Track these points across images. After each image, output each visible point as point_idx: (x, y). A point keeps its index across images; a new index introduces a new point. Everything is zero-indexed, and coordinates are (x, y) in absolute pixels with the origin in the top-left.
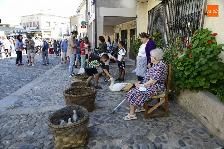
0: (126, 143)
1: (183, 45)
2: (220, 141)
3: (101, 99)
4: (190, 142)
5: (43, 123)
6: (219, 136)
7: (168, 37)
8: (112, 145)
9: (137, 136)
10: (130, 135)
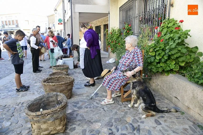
0: (104, 126)
1: (152, 35)
2: (190, 117)
3: (80, 87)
4: (165, 120)
5: (21, 112)
6: (189, 113)
7: (138, 29)
8: (91, 129)
9: (115, 119)
10: (108, 118)
